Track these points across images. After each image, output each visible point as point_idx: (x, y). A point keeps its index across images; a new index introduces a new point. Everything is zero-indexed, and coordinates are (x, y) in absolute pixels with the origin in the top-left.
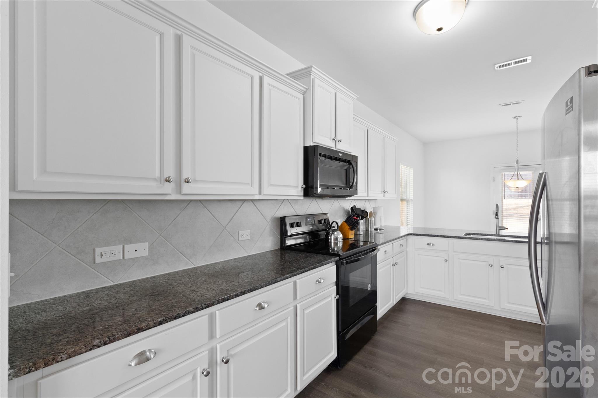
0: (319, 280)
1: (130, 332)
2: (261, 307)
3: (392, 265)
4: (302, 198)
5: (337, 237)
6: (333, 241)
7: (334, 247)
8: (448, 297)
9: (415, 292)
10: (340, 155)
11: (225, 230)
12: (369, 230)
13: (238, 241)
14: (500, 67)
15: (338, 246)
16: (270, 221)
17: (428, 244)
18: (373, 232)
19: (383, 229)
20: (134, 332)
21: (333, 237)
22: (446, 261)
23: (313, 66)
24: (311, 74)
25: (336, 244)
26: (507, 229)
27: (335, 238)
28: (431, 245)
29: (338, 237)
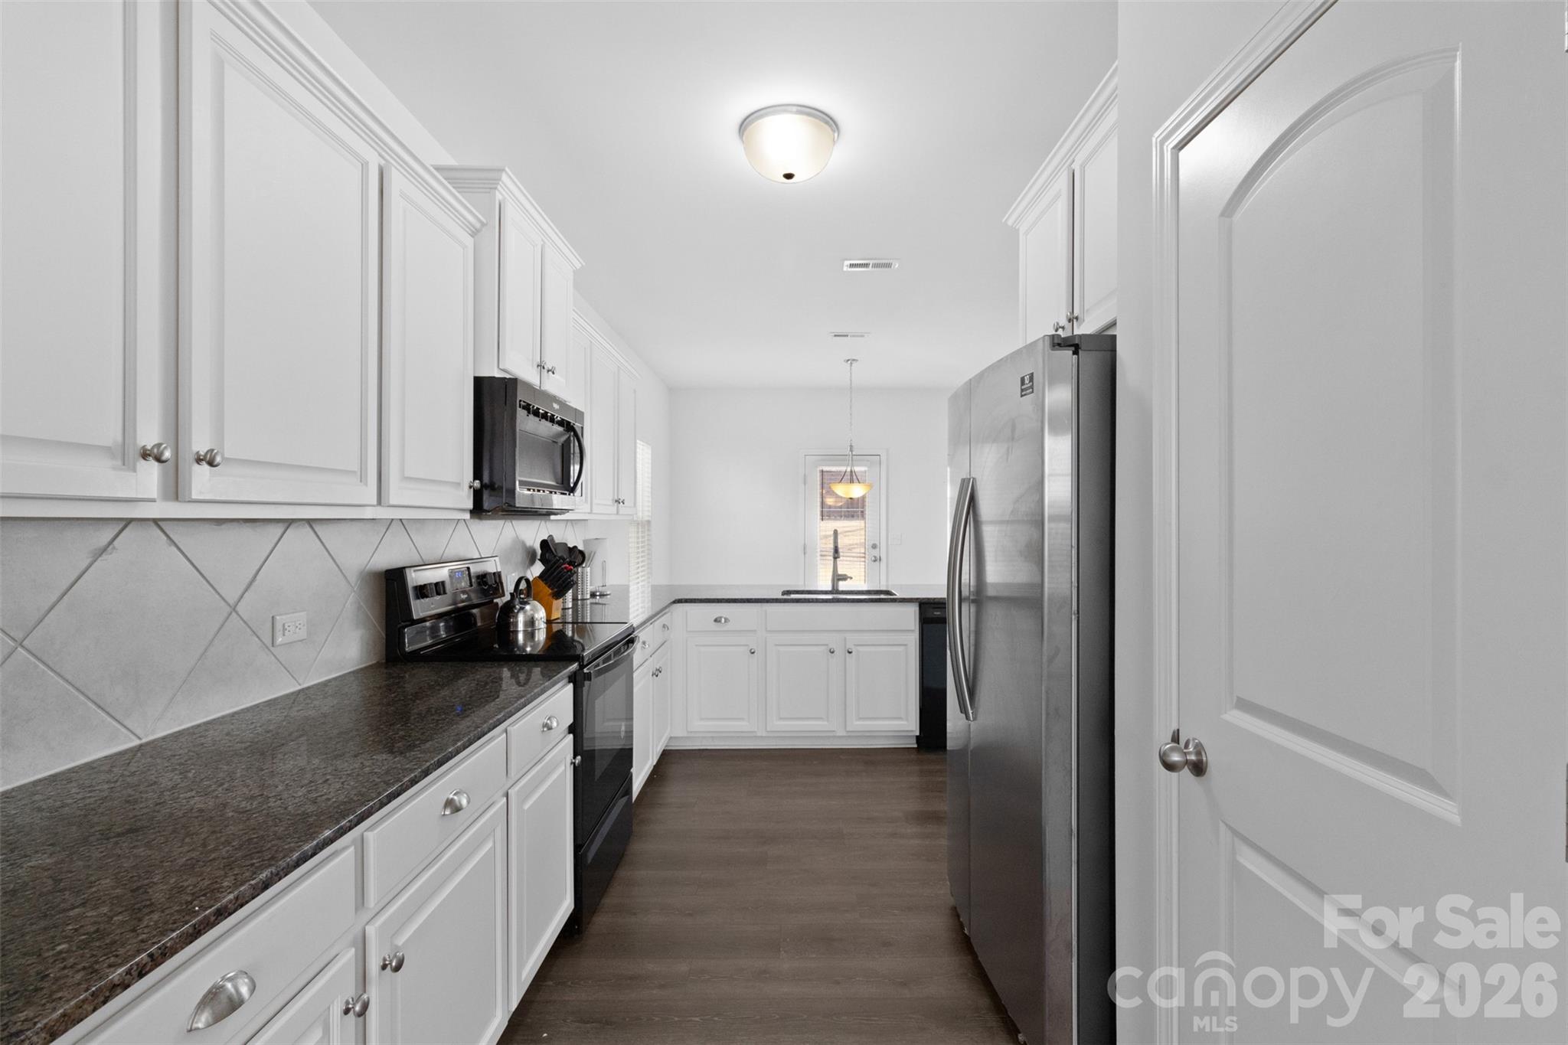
0: (549, 722)
1: (199, 926)
2: (453, 806)
3: (653, 675)
4: (467, 516)
5: (533, 618)
6: (521, 627)
7: (525, 645)
8: (756, 730)
9: (688, 732)
10: (556, 406)
11: (234, 614)
12: (577, 596)
13: (272, 649)
14: (852, 266)
15: (536, 639)
16: (356, 584)
17: (716, 620)
18: (588, 602)
19: (608, 593)
20: (208, 924)
21: (521, 619)
22: (753, 653)
23: (507, 169)
24: (496, 188)
25: (530, 635)
26: (851, 578)
27: (528, 619)
28: (723, 620)
29: (536, 616)
